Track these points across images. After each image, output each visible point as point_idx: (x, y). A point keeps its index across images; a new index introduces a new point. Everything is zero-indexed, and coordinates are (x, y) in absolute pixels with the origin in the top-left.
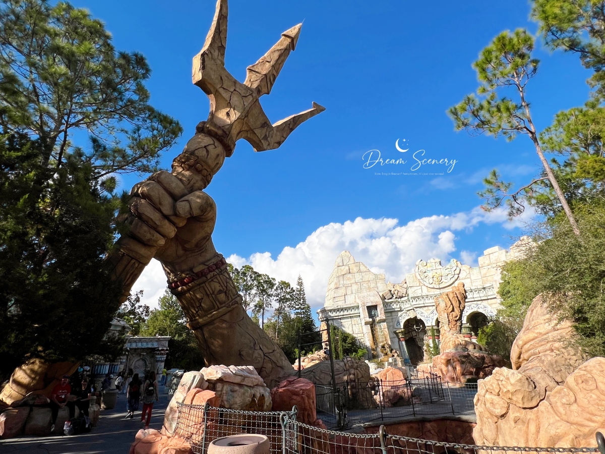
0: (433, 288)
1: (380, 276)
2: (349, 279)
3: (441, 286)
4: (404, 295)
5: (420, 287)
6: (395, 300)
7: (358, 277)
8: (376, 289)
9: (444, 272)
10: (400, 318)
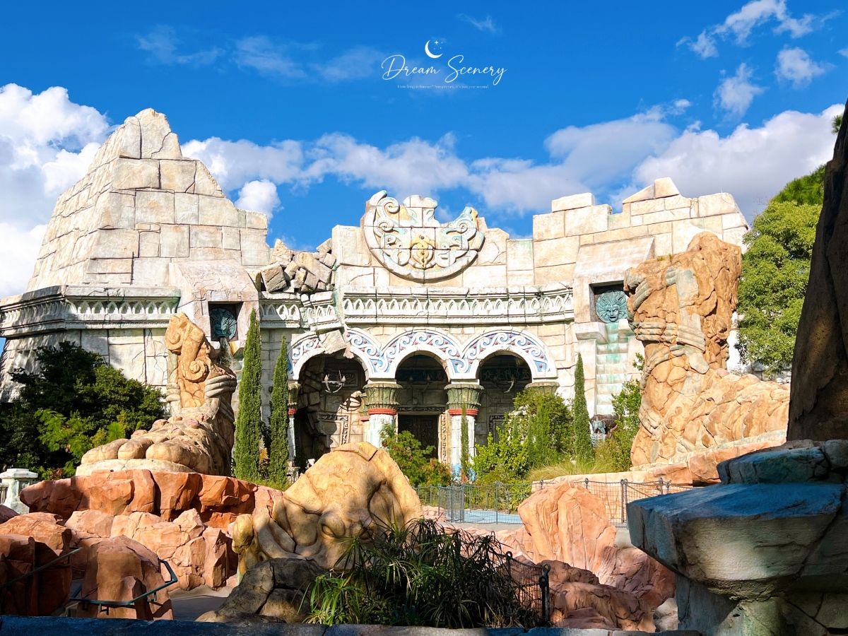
0: (407, 278)
1: (253, 220)
2: (154, 207)
3: (430, 274)
4: (321, 286)
5: (370, 269)
6: (292, 297)
7: (185, 207)
8: (236, 255)
9: (444, 239)
10: (295, 351)
